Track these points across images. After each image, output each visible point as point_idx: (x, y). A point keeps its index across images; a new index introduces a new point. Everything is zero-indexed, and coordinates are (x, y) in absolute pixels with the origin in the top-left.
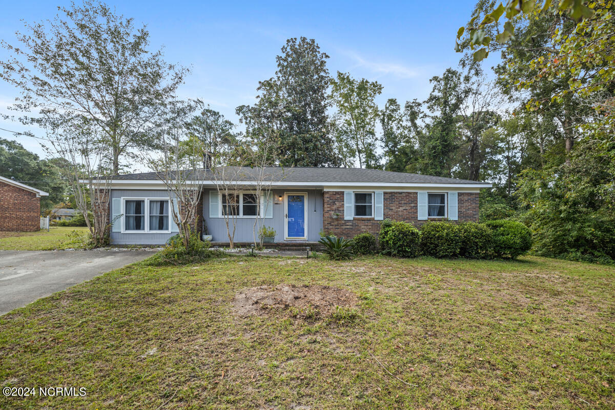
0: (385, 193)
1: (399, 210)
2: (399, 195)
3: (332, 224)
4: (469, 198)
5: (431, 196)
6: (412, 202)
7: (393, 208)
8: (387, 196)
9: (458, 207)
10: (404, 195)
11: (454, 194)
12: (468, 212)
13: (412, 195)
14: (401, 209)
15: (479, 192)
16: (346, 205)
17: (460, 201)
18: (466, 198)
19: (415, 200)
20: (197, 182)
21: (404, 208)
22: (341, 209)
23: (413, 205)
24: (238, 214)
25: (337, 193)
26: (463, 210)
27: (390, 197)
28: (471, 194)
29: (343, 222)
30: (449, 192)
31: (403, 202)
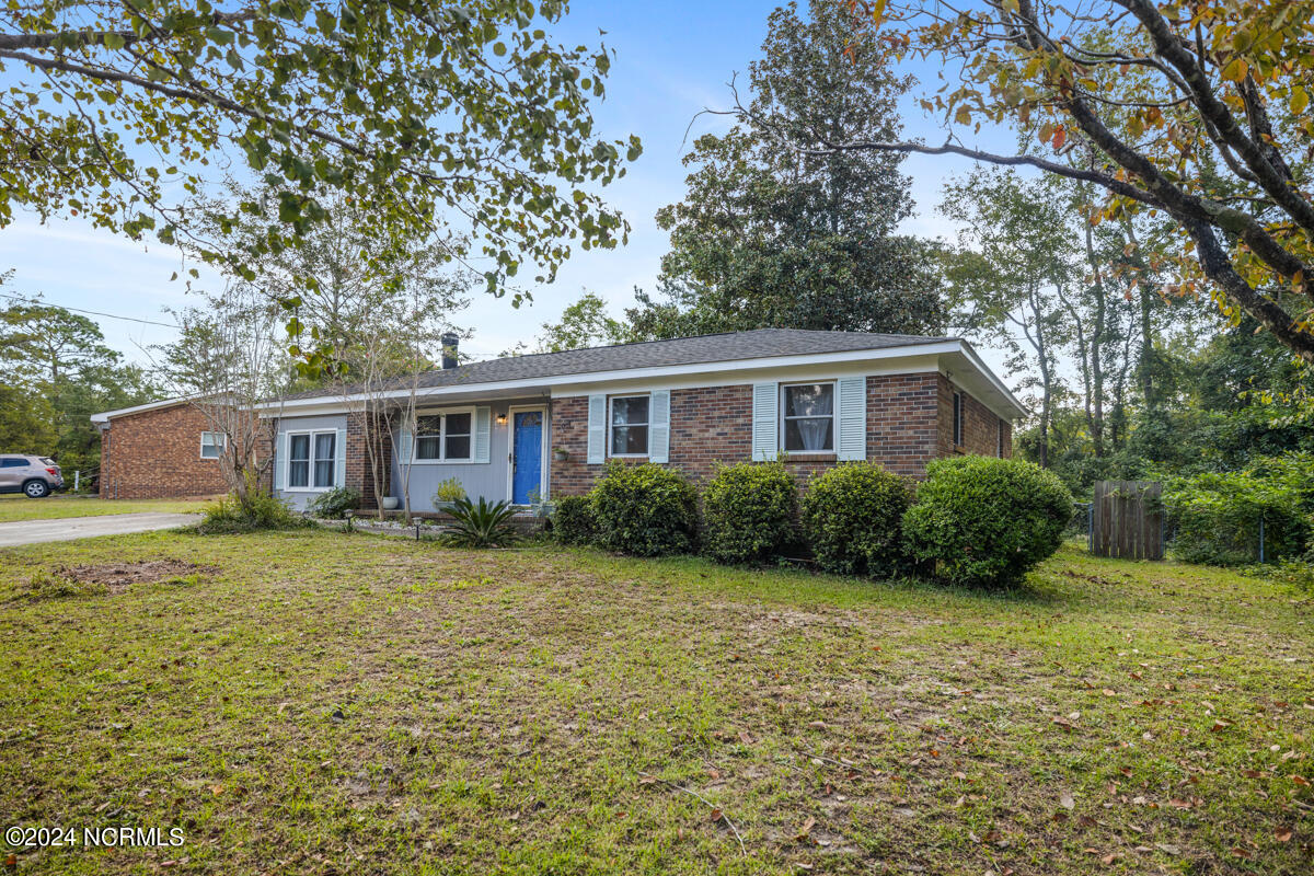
0: (674, 394)
1: (707, 435)
2: (707, 397)
3: (566, 473)
4: (905, 389)
5: (792, 394)
6: (740, 413)
7: (694, 431)
8: (680, 400)
9: (868, 420)
10: (719, 395)
11: (853, 383)
12: (900, 433)
13: (738, 395)
14: (712, 432)
15: (935, 369)
16: (591, 429)
17: (873, 404)
18: (894, 391)
19: (745, 409)
20: (362, 397)
21: (719, 430)
22: (582, 439)
23: (740, 421)
24: (437, 456)
25: (576, 401)
26: (885, 429)
27: (688, 402)
28: (911, 378)
29: (585, 469)
30: (841, 376)
31: (716, 414)
